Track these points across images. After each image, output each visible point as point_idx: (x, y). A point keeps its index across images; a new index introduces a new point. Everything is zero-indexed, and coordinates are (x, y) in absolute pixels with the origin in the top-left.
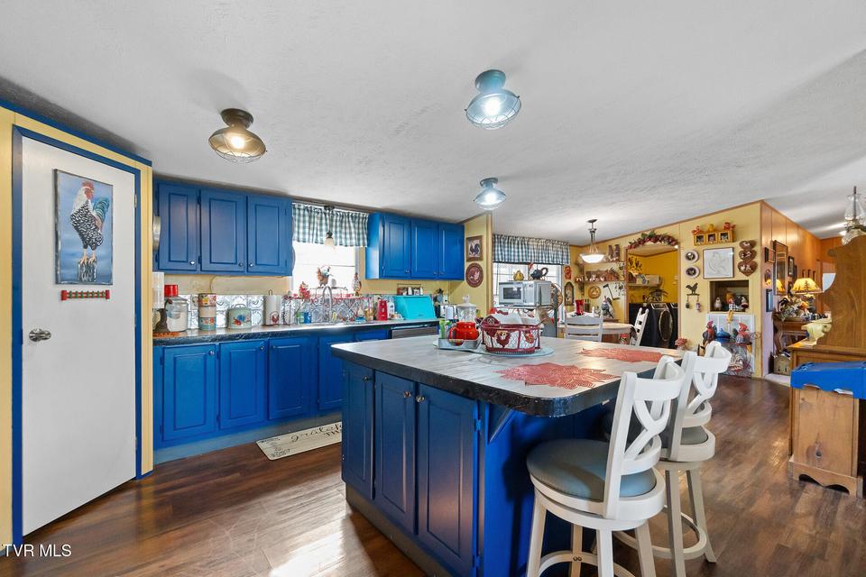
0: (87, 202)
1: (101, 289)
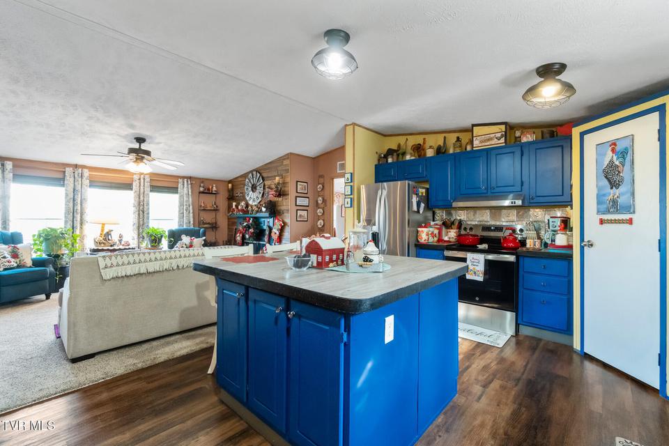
0: (613, 157)
1: (627, 217)
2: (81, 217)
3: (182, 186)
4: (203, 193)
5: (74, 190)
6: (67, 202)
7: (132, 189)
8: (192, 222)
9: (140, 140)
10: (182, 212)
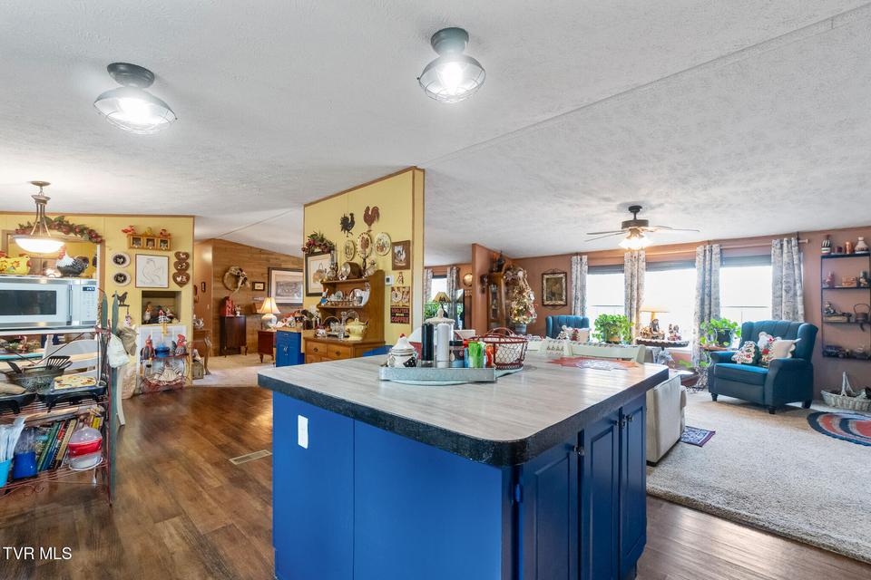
2: (637, 303)
3: (778, 251)
4: (828, 256)
5: (632, 274)
6: (627, 288)
7: (694, 266)
8: (801, 311)
9: (635, 209)
10: (779, 293)
